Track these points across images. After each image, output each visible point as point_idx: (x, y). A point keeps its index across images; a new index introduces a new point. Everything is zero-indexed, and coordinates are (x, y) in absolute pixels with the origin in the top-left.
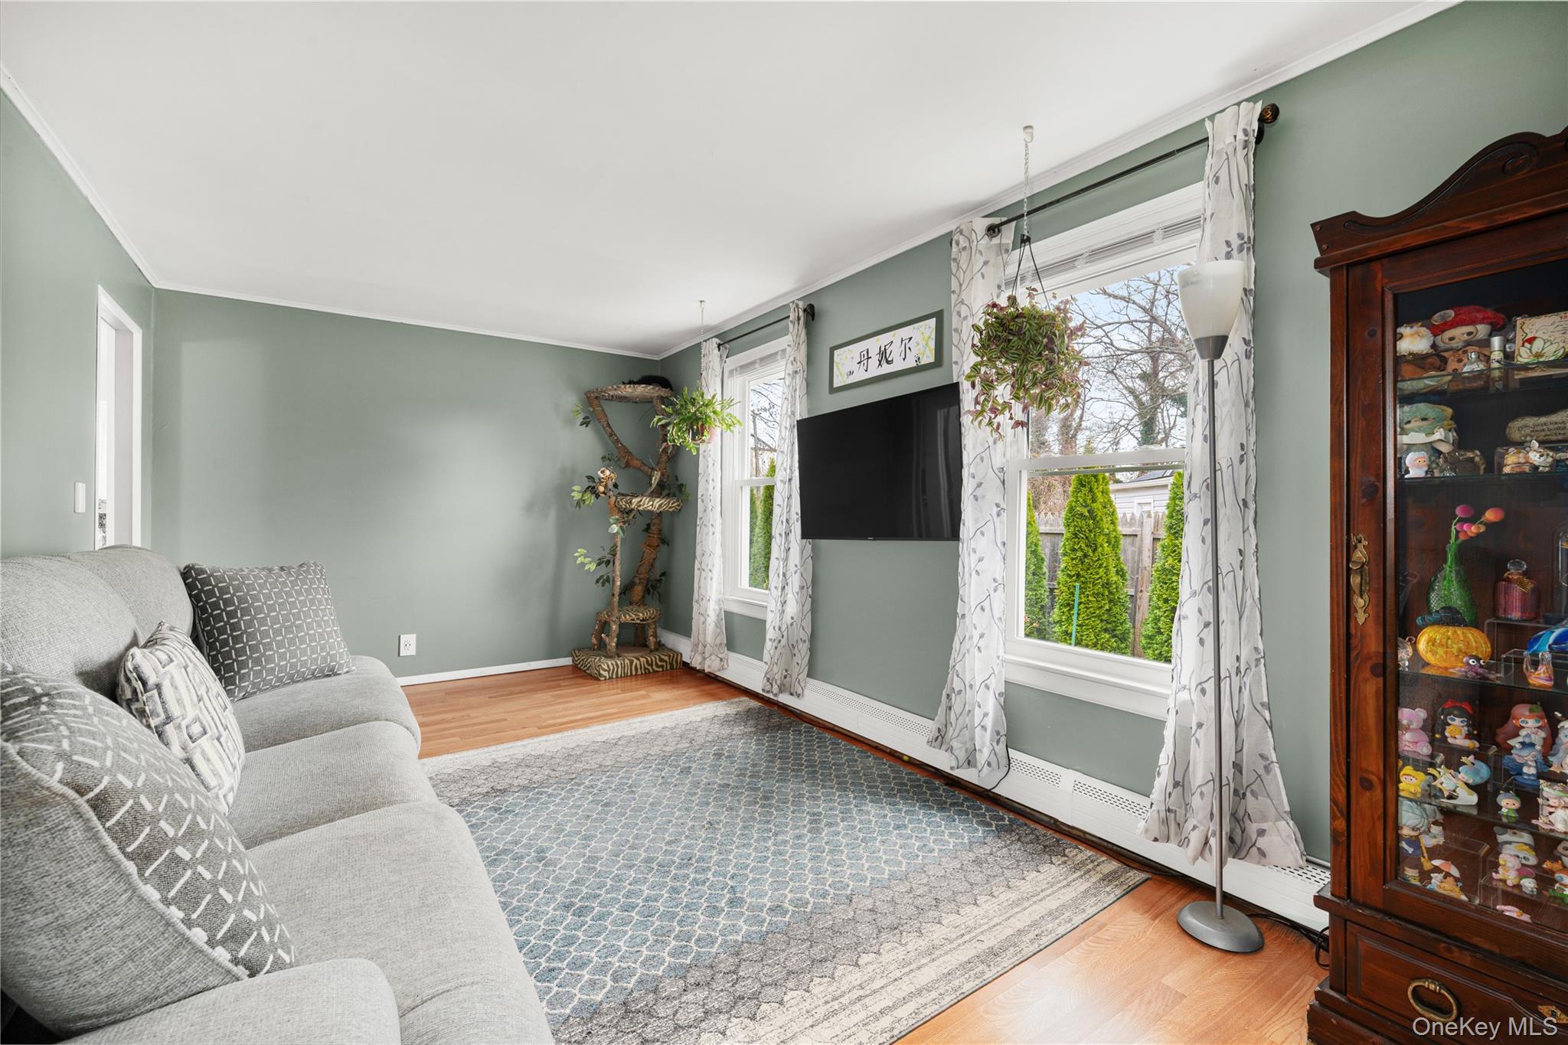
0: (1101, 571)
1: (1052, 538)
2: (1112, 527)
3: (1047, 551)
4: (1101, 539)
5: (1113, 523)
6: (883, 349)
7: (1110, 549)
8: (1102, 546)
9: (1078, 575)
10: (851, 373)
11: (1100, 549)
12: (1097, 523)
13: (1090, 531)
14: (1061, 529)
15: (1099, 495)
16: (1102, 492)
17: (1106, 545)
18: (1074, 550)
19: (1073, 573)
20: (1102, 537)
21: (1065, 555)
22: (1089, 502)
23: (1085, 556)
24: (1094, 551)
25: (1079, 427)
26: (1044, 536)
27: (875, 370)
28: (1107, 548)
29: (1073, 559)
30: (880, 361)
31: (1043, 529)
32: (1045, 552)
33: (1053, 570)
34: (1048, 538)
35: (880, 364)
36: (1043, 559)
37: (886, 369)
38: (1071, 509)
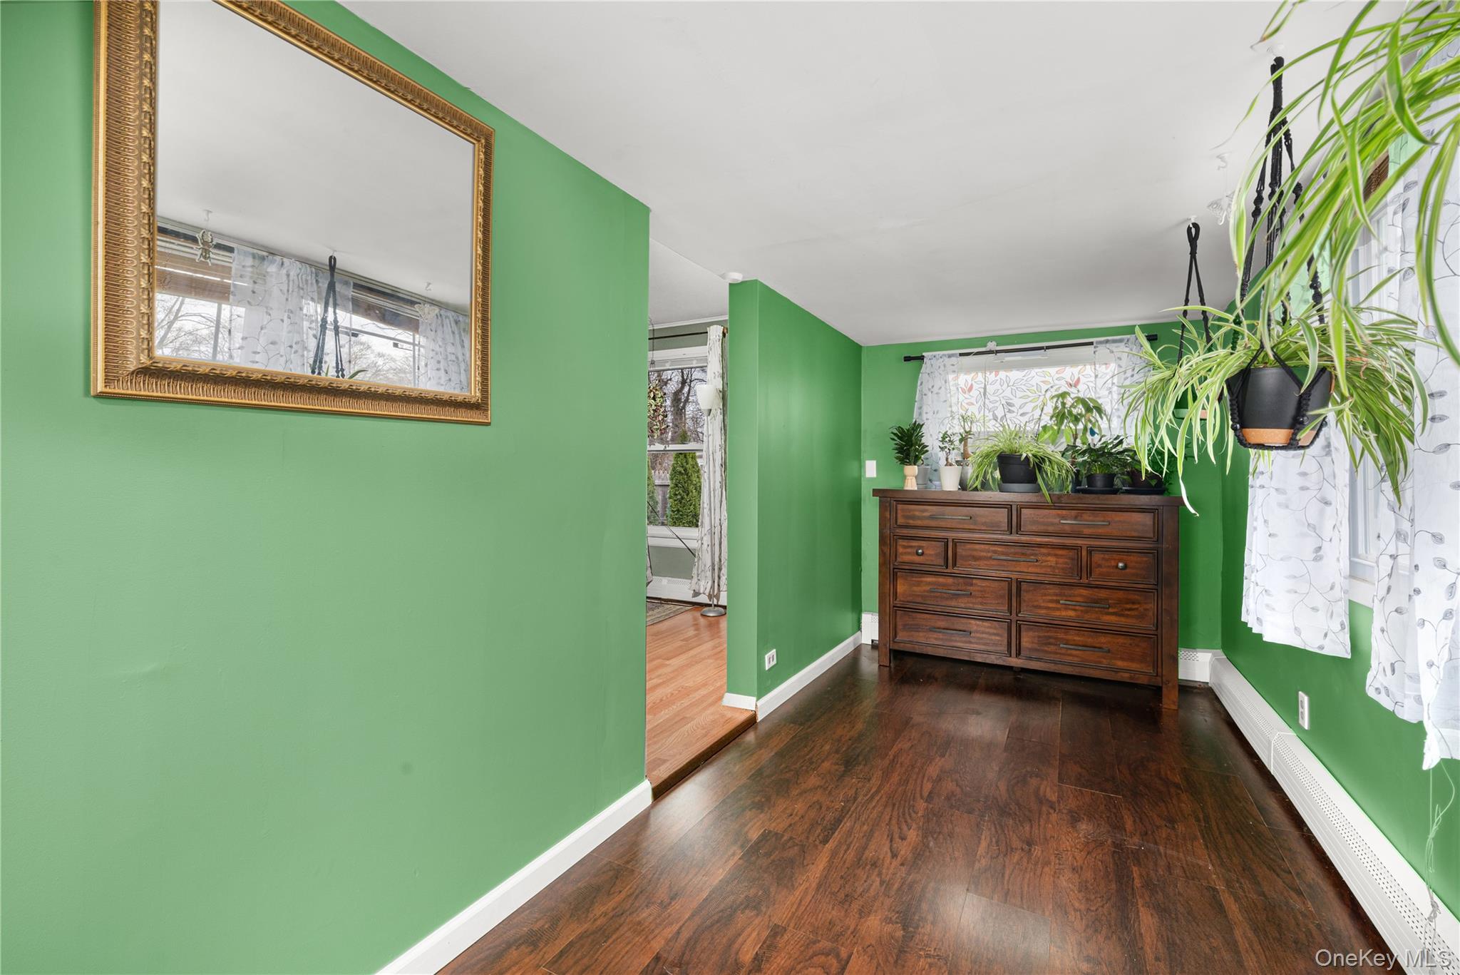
0: (692, 507)
1: (664, 488)
2: (697, 480)
3: (660, 497)
4: (691, 487)
5: (698, 477)
7: (697, 493)
8: (692, 491)
9: (678, 511)
11: (691, 494)
12: (689, 477)
13: (685, 482)
14: (668, 482)
15: (690, 460)
16: (692, 458)
17: (694, 491)
18: (676, 495)
19: (675, 510)
20: (692, 486)
21: (670, 498)
22: (685, 464)
23: (682, 498)
24: (687, 495)
25: (687, 400)
26: (658, 487)
28: (695, 493)
29: (675, 500)
31: (657, 482)
32: (659, 498)
33: (664, 508)
34: (660, 489)
36: (657, 502)
38: (674, 469)
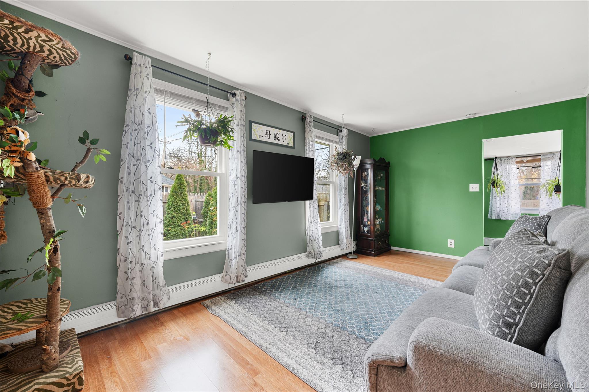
6: (276, 134)
10: (261, 136)
27: (272, 140)
30: (275, 138)
35: (275, 139)
37: (276, 142)
